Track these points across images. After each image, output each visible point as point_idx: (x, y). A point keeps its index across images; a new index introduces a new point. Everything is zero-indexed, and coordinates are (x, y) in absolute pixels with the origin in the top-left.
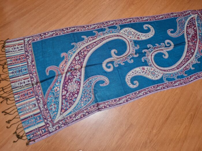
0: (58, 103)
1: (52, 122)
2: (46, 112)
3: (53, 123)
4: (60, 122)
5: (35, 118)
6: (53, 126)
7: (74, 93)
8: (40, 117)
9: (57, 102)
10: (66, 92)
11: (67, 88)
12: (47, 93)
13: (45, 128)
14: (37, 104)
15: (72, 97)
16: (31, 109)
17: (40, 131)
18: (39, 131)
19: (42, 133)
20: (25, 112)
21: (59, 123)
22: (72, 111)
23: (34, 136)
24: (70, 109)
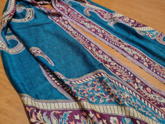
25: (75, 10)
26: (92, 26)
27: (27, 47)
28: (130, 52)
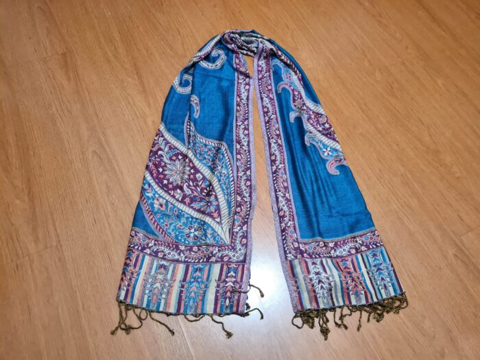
0: (192, 218)
1: (224, 247)
2: (196, 252)
3: (228, 246)
4: (235, 230)
5: (193, 280)
6: (234, 249)
7: (192, 176)
8: (196, 270)
9: (190, 219)
10: (179, 191)
11: (172, 183)
12: (153, 227)
13: (229, 268)
14: (164, 262)
15: (197, 185)
16: (166, 280)
17: (227, 280)
18: (226, 282)
19: (235, 277)
20: (164, 296)
21: (237, 233)
22: (226, 197)
23: (230, 298)
24: (220, 200)
25: (272, 77)
26: (269, 106)
27: (192, 92)
28: (273, 150)
